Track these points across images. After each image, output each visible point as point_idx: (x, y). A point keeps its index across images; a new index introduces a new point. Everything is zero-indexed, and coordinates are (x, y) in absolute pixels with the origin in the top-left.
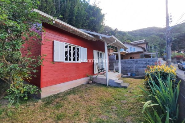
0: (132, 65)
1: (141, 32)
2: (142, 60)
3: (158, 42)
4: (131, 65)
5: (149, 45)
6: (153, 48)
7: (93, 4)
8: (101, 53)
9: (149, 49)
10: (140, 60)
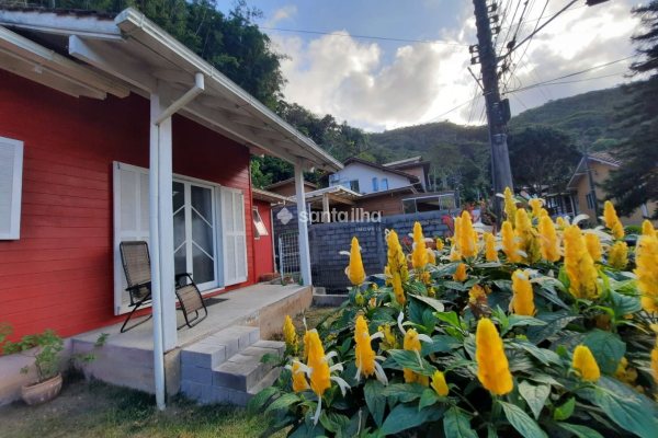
0: (374, 244)
1: (411, 136)
2: (407, 221)
3: (459, 166)
4: (368, 245)
5: (434, 172)
6: (445, 185)
7: (231, 13)
8: (194, 189)
9: (435, 186)
10: (400, 222)
